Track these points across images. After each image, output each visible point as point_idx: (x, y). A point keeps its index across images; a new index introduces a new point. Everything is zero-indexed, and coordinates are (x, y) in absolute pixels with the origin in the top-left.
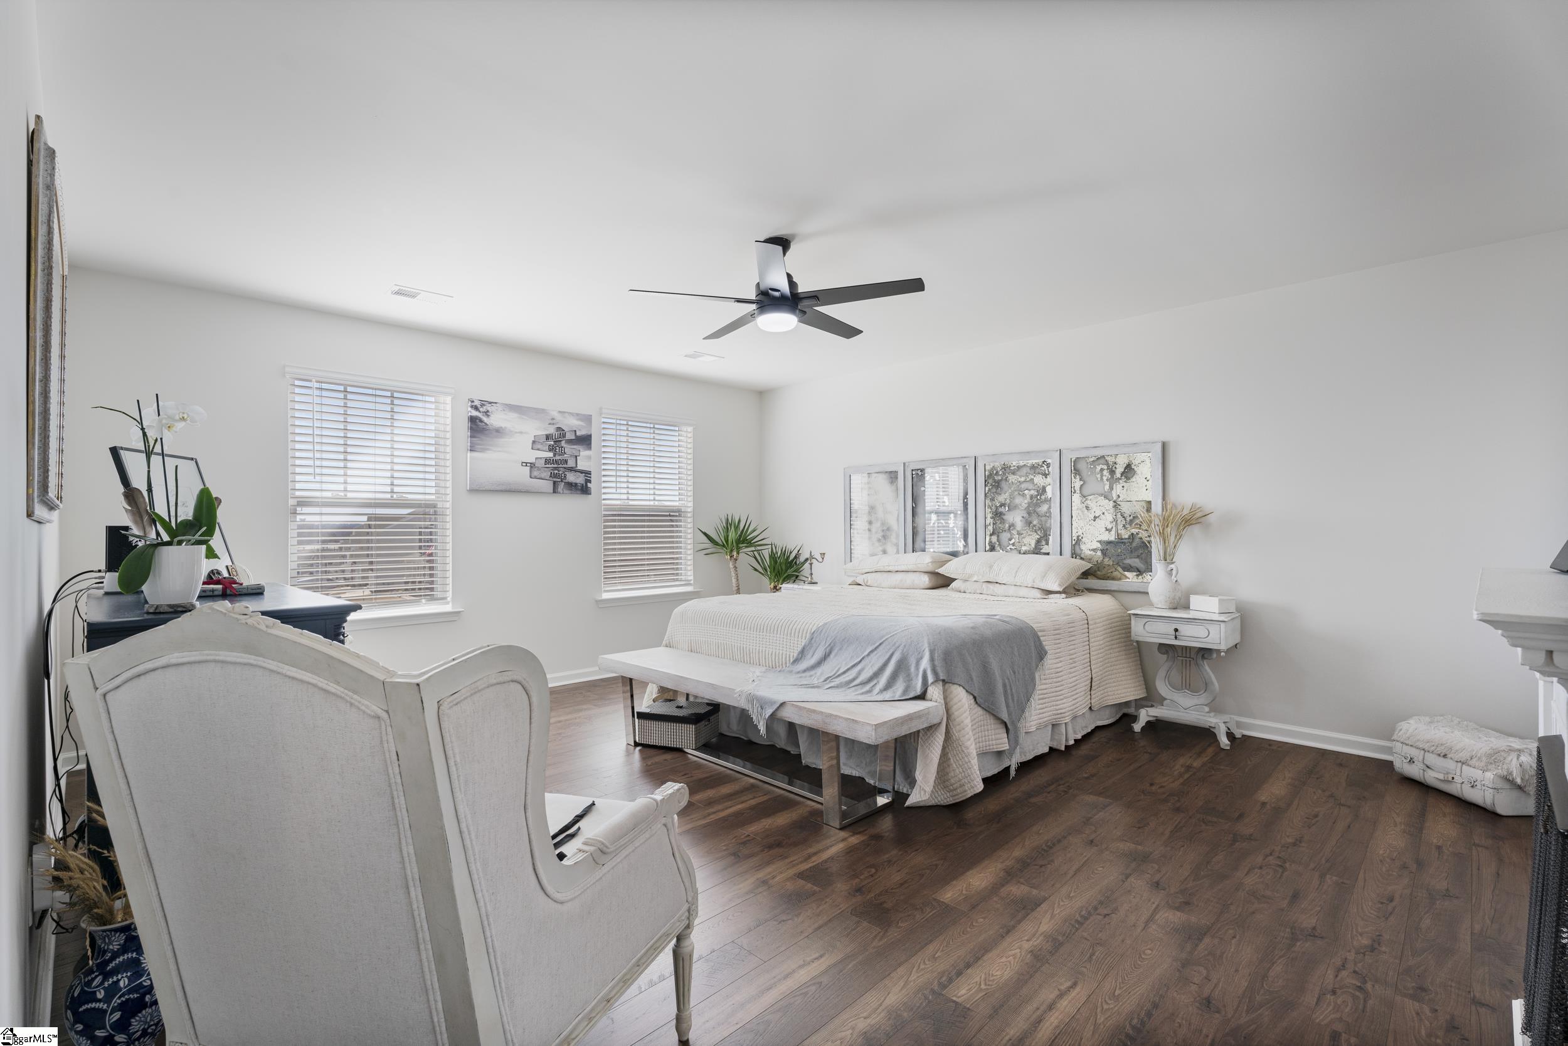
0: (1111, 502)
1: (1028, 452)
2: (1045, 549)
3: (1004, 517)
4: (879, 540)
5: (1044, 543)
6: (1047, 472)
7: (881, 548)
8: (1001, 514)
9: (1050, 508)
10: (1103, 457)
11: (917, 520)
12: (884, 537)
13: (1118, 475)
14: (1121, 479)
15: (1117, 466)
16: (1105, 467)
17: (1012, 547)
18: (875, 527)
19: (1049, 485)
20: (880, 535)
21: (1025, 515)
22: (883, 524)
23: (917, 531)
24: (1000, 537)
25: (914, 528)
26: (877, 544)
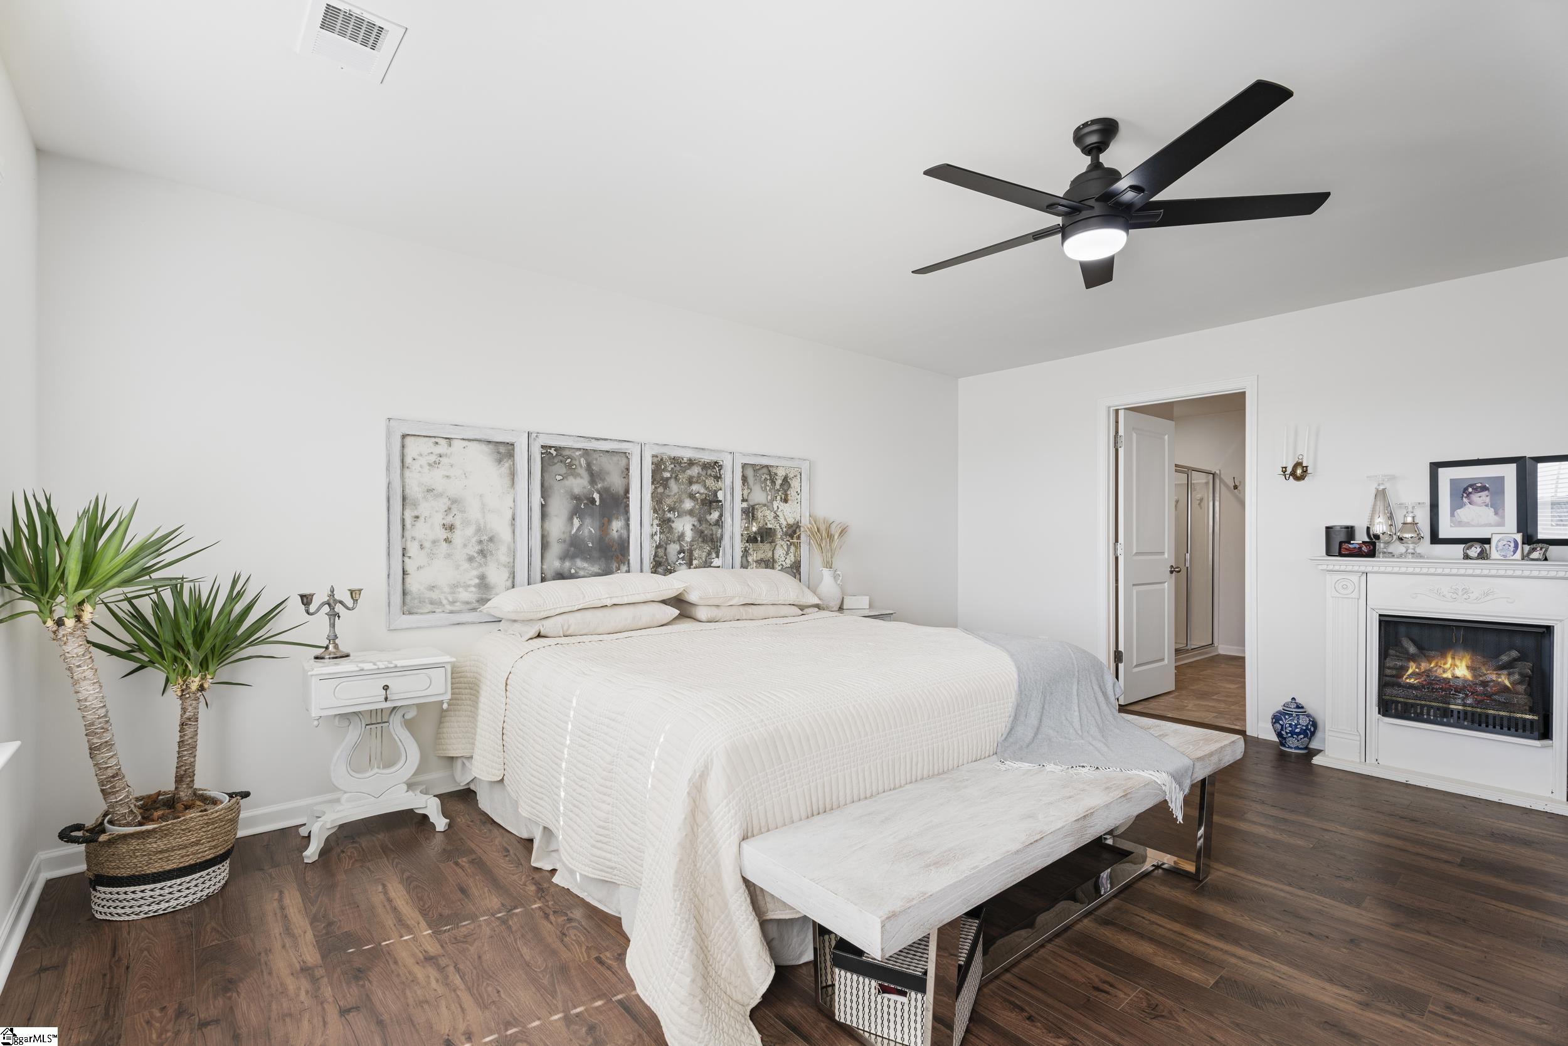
0: (772, 513)
1: (703, 449)
2: (716, 562)
3: (673, 525)
4: (471, 559)
5: (714, 555)
6: (718, 475)
7: (475, 573)
8: (669, 520)
9: (721, 516)
10: (767, 466)
11: (547, 525)
12: (482, 552)
13: (778, 487)
14: (780, 491)
15: (777, 478)
16: (769, 478)
17: (681, 562)
18: (458, 537)
19: (721, 489)
20: (473, 550)
21: (696, 523)
22: (479, 530)
23: (547, 542)
24: (668, 550)
25: (543, 537)
26: (466, 565)
